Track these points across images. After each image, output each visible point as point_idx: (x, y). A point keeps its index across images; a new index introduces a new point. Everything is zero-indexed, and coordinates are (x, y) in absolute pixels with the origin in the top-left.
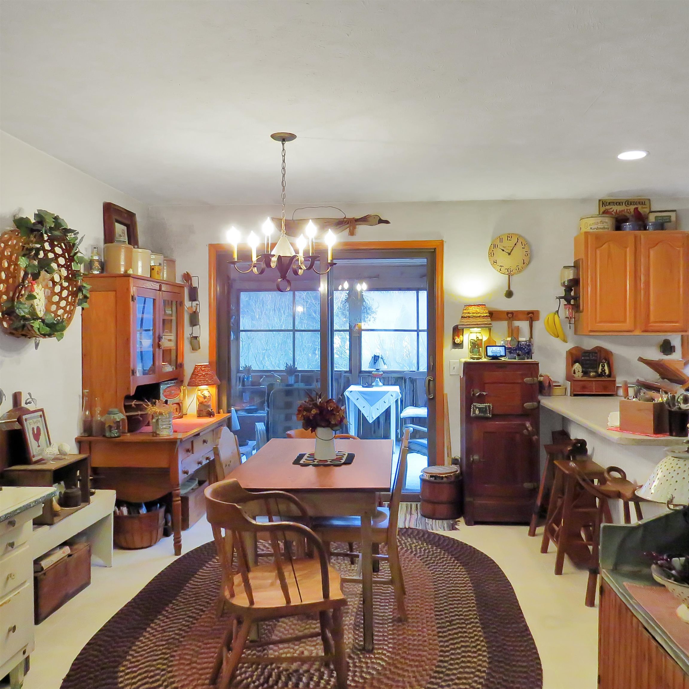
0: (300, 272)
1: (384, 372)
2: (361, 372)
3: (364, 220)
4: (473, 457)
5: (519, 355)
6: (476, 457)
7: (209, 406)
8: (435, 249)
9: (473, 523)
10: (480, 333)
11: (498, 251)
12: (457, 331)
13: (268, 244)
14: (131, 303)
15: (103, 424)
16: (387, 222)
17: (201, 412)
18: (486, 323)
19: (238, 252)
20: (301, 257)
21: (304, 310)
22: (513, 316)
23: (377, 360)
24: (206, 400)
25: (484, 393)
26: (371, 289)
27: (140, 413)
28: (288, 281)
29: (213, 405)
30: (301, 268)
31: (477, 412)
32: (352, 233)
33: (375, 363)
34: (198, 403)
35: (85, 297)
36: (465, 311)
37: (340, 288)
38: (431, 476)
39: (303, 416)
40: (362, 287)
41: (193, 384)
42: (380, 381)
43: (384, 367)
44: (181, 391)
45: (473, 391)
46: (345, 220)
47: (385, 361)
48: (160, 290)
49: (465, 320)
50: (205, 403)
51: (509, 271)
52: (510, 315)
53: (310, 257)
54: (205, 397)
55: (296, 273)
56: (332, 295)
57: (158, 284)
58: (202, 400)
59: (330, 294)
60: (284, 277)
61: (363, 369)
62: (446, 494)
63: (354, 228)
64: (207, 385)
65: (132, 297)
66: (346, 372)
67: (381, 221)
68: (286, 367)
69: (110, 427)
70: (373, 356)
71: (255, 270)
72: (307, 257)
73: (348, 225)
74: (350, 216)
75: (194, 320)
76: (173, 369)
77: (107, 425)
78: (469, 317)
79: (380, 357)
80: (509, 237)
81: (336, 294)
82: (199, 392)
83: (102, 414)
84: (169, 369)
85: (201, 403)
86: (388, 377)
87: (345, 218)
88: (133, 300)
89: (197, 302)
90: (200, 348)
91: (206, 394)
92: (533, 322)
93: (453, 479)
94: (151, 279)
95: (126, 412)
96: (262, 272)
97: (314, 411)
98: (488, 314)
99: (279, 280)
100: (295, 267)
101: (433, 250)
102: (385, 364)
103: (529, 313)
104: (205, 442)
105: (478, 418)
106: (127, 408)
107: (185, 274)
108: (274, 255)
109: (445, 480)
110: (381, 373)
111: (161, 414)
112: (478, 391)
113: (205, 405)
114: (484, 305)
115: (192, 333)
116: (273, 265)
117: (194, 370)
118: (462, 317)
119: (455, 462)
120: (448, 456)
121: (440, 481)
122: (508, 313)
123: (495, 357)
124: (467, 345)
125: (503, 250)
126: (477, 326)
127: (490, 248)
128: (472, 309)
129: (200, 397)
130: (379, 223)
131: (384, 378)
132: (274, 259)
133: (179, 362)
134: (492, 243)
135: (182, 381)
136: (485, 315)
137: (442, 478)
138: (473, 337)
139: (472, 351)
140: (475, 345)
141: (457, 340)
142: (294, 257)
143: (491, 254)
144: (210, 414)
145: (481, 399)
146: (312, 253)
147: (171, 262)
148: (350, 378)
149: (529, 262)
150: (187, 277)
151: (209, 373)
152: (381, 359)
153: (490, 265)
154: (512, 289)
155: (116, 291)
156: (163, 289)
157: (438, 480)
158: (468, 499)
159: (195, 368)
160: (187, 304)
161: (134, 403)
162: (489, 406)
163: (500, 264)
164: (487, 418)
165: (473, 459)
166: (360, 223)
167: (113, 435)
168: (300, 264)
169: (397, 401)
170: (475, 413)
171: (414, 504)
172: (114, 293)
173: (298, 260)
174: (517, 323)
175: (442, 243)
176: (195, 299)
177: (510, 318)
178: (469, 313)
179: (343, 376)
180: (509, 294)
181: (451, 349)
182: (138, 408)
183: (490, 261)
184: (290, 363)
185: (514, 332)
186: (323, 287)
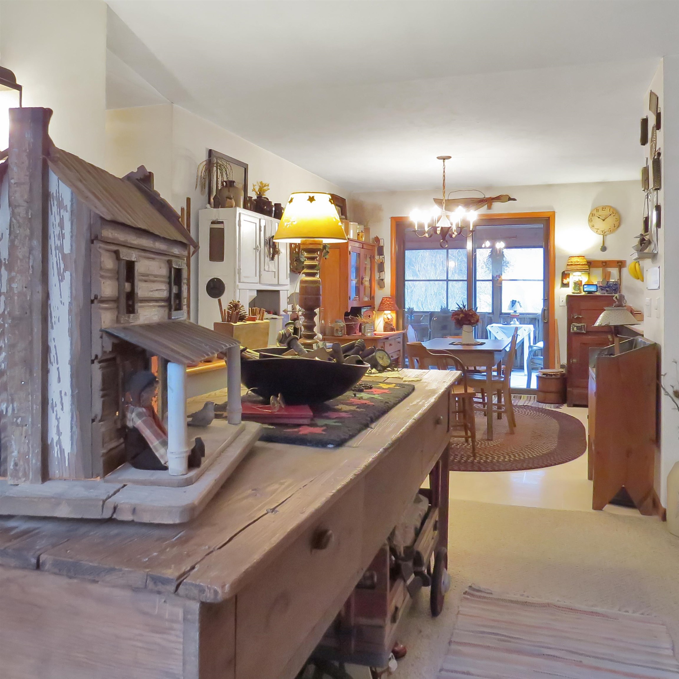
0: (454, 236)
1: (521, 314)
2: (501, 313)
3: (498, 199)
4: (572, 360)
5: (607, 291)
6: (575, 360)
7: (391, 325)
8: (549, 217)
9: (572, 406)
10: (580, 276)
11: (596, 219)
12: (565, 275)
13: (435, 220)
14: (349, 255)
15: (332, 328)
16: (514, 200)
17: (387, 328)
18: (584, 269)
19: (418, 225)
20: (454, 228)
21: (455, 266)
22: (606, 264)
23: (514, 304)
24: (389, 321)
25: (580, 316)
26: (508, 247)
27: (353, 323)
28: (447, 241)
29: (394, 323)
30: (454, 234)
31: (575, 329)
32: (489, 208)
33: (513, 306)
34: (384, 323)
35: (328, 252)
36: (569, 261)
37: (483, 246)
38: (544, 374)
39: (455, 318)
40: (500, 245)
41: (381, 309)
42: (517, 320)
43: (520, 310)
44: (373, 314)
45: (573, 315)
46: (484, 199)
47: (521, 305)
48: (362, 248)
49: (569, 267)
50: (389, 323)
51: (603, 232)
52: (604, 264)
53: (459, 227)
54: (388, 319)
55: (451, 236)
56: (475, 252)
57: (362, 244)
58: (387, 320)
59: (474, 251)
60: (444, 239)
61: (503, 311)
62: (554, 386)
63: (491, 205)
64: (390, 310)
65: (350, 252)
66: (489, 313)
67: (510, 199)
68: (441, 308)
69: (337, 330)
70: (511, 300)
71: (427, 235)
72: (458, 227)
73: (486, 203)
74: (488, 196)
75: (381, 268)
76: (368, 299)
77: (335, 329)
78: (572, 265)
79: (517, 301)
80: (604, 208)
81: (478, 251)
82: (385, 315)
83: (331, 323)
84: (366, 299)
85: (386, 323)
86: (524, 318)
87: (484, 197)
88: (350, 254)
89: (383, 256)
90: (384, 287)
91: (390, 317)
92: (622, 269)
93: (559, 376)
94: (358, 241)
95: (345, 322)
96: (431, 236)
97: (461, 315)
98: (586, 263)
99: (441, 241)
100: (450, 233)
101: (548, 219)
102: (521, 306)
103: (618, 262)
104: (390, 345)
105: (576, 333)
106: (346, 320)
107: (375, 237)
108: (438, 227)
109: (553, 376)
110: (517, 314)
111: (367, 323)
112: (576, 314)
113: (388, 324)
114: (584, 256)
115: (380, 277)
116: (438, 232)
117: (382, 301)
118: (568, 265)
119: (562, 367)
120: (558, 363)
121: (550, 377)
122: (603, 262)
123: (590, 292)
124: (572, 285)
125: (599, 218)
126: (578, 270)
127: (589, 217)
128: (574, 260)
129: (386, 319)
130: (508, 201)
131: (520, 318)
132: (439, 229)
133: (372, 295)
134: (591, 212)
135: (374, 308)
136: (585, 263)
137: (551, 375)
138: (576, 279)
139: (575, 289)
140: (578, 284)
141: (565, 281)
142: (450, 227)
143: (590, 220)
144: (392, 330)
145: (578, 320)
146: (461, 225)
147: (367, 230)
148: (492, 318)
149: (619, 226)
150: (377, 239)
151: (392, 302)
152: (518, 303)
153: (590, 228)
154: (606, 245)
155: (340, 248)
156: (365, 247)
157: (549, 377)
158: (568, 389)
159: (383, 299)
160: (377, 257)
161: (350, 317)
162: (584, 326)
163: (596, 227)
164: (583, 334)
165: (572, 362)
166: (495, 201)
167: (339, 335)
168: (453, 231)
169: (529, 335)
170: (574, 330)
171: (533, 396)
172: (339, 249)
173: (452, 229)
174: (609, 269)
175: (554, 212)
176: (382, 254)
177: (604, 265)
178: (572, 262)
179: (486, 317)
180: (604, 249)
181: (560, 288)
182: (352, 320)
183: (589, 225)
184: (444, 306)
185: (606, 275)
186: (469, 245)
